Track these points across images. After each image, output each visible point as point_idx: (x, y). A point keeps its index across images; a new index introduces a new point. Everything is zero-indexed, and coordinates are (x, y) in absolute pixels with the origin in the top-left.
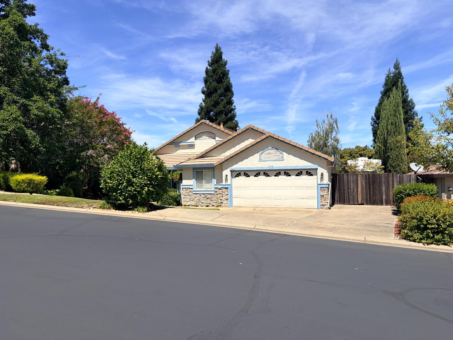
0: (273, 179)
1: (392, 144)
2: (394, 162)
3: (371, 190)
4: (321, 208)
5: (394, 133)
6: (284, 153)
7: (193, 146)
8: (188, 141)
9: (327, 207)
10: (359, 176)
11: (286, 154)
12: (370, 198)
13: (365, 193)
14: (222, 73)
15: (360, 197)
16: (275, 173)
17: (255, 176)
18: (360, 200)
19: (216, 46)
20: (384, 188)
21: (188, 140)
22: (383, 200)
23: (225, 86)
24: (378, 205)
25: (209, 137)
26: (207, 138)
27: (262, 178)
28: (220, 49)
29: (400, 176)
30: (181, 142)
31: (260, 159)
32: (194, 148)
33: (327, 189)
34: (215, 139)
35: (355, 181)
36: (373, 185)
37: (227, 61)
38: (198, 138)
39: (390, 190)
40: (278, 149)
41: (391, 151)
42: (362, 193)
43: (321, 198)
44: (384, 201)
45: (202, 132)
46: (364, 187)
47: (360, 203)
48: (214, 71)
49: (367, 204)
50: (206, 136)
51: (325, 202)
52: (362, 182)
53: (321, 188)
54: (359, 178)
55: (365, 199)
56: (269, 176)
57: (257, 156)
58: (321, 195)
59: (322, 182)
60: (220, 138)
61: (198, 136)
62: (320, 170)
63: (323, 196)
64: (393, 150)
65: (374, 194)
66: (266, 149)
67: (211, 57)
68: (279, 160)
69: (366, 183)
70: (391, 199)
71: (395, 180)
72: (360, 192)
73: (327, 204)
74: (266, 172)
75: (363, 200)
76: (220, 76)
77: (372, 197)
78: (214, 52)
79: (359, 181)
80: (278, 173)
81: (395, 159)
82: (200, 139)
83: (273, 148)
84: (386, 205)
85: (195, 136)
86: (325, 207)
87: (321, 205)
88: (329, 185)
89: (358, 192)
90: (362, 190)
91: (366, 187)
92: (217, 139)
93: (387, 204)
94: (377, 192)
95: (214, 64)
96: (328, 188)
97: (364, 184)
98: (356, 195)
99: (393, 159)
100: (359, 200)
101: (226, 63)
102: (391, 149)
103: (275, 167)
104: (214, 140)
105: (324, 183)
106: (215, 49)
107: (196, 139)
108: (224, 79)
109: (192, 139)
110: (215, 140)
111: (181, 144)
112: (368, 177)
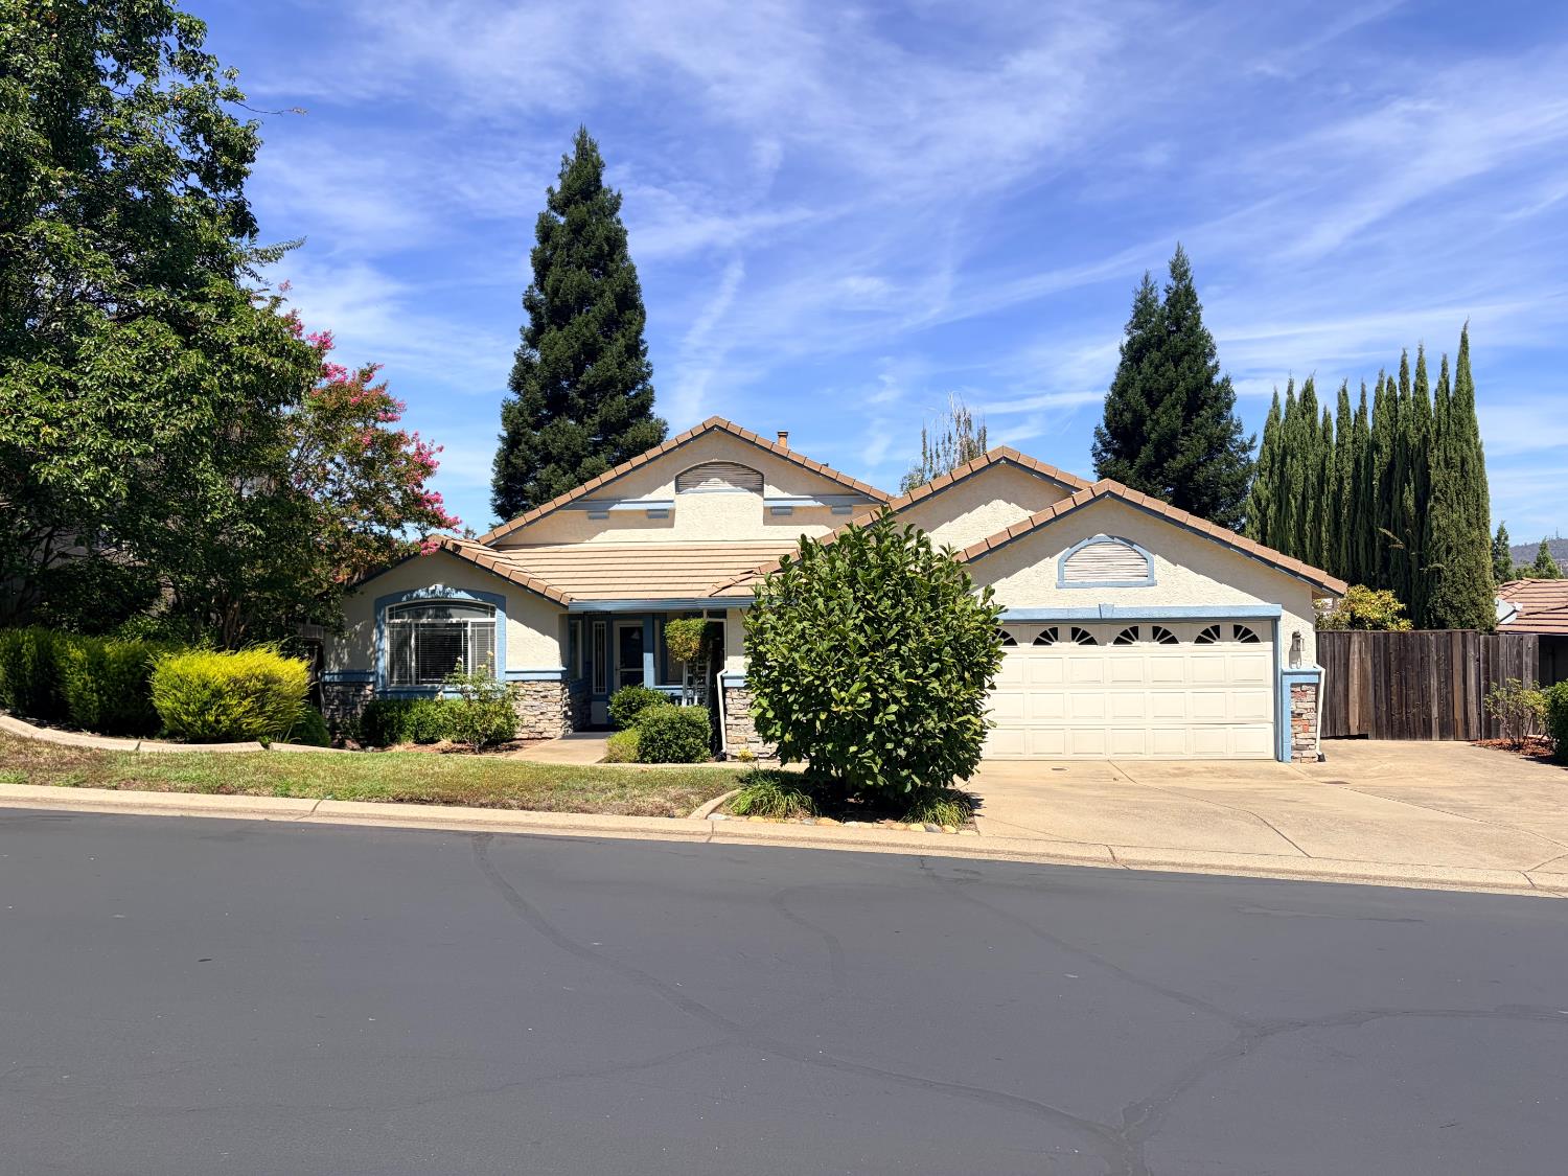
0: (1106, 656)
1: (1453, 533)
2: (1458, 592)
3: (1394, 688)
4: (1292, 758)
5: (1457, 495)
6: (1157, 558)
7: (666, 516)
8: (646, 497)
9: (1313, 753)
10: (1352, 640)
11: (1164, 561)
12: (1390, 715)
13: (1371, 698)
14: (607, 239)
15: (1354, 711)
16: (1117, 631)
17: (1035, 643)
18: (1354, 722)
19: (578, 137)
20: (1434, 683)
21: (650, 492)
22: (1433, 722)
23: (618, 289)
24: (1415, 738)
25: (734, 483)
26: (728, 486)
27: (1065, 648)
28: (594, 148)
29: (1487, 642)
30: (618, 500)
31: (1061, 577)
32: (671, 525)
33: (1314, 688)
34: (760, 490)
35: (1340, 659)
36: (1399, 670)
37: (619, 196)
38: (687, 485)
39: (1455, 688)
40: (1132, 543)
41: (1447, 556)
42: (1361, 699)
43: (1294, 723)
44: (1434, 725)
45: (705, 465)
46: (1370, 676)
47: (1354, 732)
48: (577, 229)
49: (1379, 736)
50: (723, 480)
51: (1307, 735)
52: (1362, 661)
53: (1293, 685)
54: (1355, 647)
55: (1373, 717)
56: (1092, 641)
57: (1049, 566)
58: (1292, 712)
59: (1294, 666)
60: (784, 490)
61: (688, 477)
62: (1290, 623)
63: (1300, 715)
64: (1454, 552)
65: (1404, 703)
66: (1086, 542)
67: (560, 176)
68: (1137, 585)
69: (1374, 666)
70: (1456, 717)
71: (1471, 653)
72: (1356, 693)
73: (1313, 741)
74: (1083, 628)
75: (1364, 722)
76: (600, 248)
77: (1395, 711)
78: (572, 157)
79: (1355, 658)
80: (1128, 633)
81: (1464, 584)
82: (698, 488)
83: (1113, 538)
84: (1442, 737)
85: (677, 477)
86: (1305, 753)
87: (1294, 748)
88: (1319, 674)
89: (1351, 697)
90: (1363, 687)
91: (1374, 677)
92: (770, 491)
93: (1445, 734)
94: (1413, 695)
95: (576, 203)
96: (1317, 686)
97: (1370, 669)
98: (1343, 705)
99: (1453, 582)
100: (1351, 722)
101: (615, 205)
102: (1449, 550)
103: (1121, 610)
104: (754, 495)
105: (1302, 669)
106: (574, 148)
107: (678, 490)
108: (612, 261)
109: (667, 491)
110: (763, 496)
111: (616, 507)
112: (1385, 644)
